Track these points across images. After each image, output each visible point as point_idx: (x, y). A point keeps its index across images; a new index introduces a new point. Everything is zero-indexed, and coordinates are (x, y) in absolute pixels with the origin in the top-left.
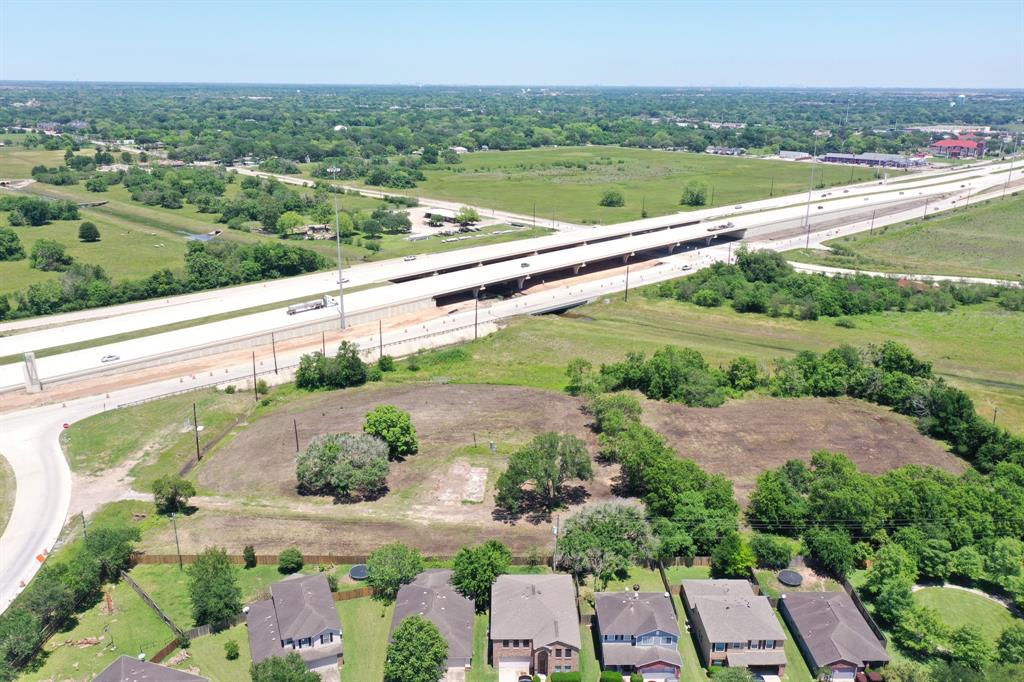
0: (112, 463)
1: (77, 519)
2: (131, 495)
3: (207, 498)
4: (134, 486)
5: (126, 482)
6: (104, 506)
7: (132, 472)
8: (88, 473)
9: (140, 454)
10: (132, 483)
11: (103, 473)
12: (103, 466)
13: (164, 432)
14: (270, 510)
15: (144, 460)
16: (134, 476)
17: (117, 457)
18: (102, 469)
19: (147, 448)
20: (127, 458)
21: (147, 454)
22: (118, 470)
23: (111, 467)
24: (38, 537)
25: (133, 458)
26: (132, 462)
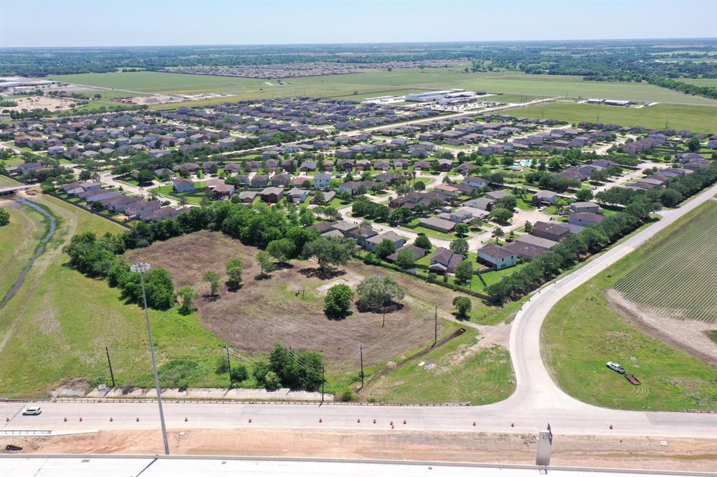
0: (485, 352)
1: (508, 322)
2: (480, 328)
3: (445, 317)
4: (476, 332)
5: (481, 336)
6: (494, 325)
7: (475, 342)
8: (500, 348)
9: (467, 354)
10: (478, 334)
11: (491, 346)
12: (491, 351)
13: (445, 369)
14: (422, 303)
15: (466, 348)
16: (476, 339)
17: (481, 355)
18: (492, 349)
19: (462, 358)
20: (476, 353)
21: (463, 352)
22: (483, 346)
23: (487, 349)
24: (526, 319)
25: (472, 351)
26: (474, 349)
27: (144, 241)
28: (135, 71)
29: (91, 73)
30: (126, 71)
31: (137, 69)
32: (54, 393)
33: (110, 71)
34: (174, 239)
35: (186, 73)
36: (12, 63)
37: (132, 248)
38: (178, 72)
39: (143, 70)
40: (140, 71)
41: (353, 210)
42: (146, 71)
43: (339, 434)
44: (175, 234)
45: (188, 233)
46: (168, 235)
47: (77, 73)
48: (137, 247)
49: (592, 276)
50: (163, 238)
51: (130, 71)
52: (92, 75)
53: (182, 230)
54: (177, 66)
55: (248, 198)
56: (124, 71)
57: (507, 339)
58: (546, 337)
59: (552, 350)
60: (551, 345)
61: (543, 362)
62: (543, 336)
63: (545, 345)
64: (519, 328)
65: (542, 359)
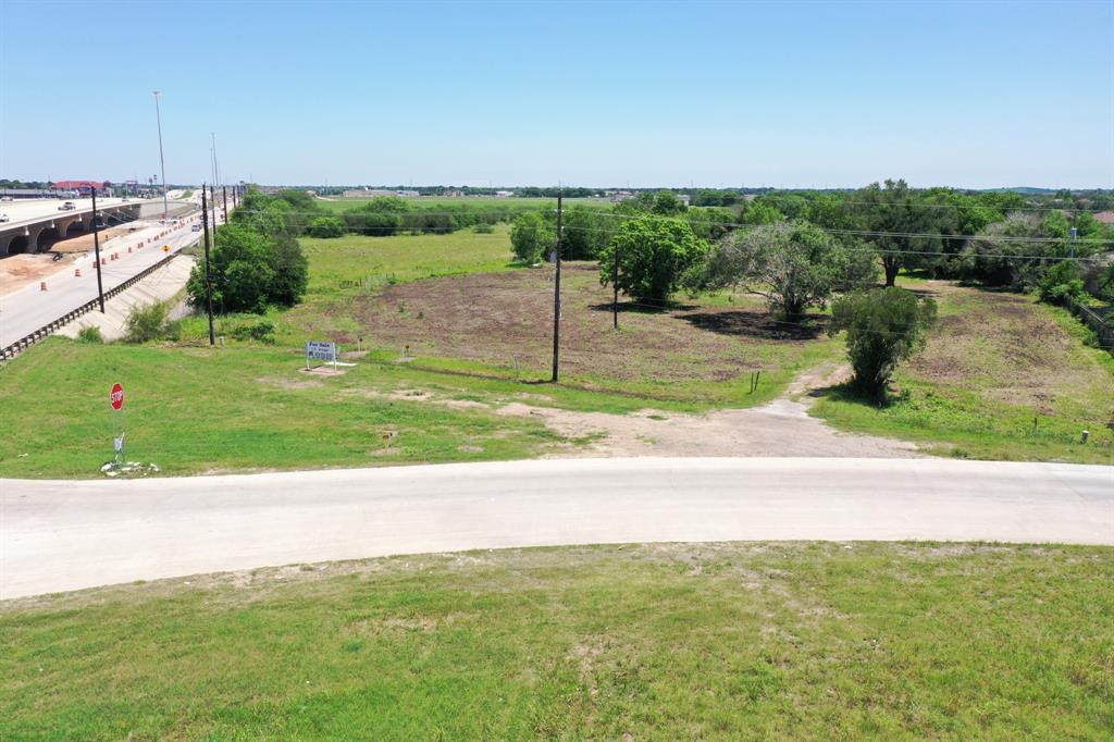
26: (516, 409)
57: (689, 454)
58: (927, 569)
59: (683, 592)
60: (781, 590)
61: (429, 557)
62: (915, 555)
63: (755, 566)
64: (914, 476)
65: (474, 553)
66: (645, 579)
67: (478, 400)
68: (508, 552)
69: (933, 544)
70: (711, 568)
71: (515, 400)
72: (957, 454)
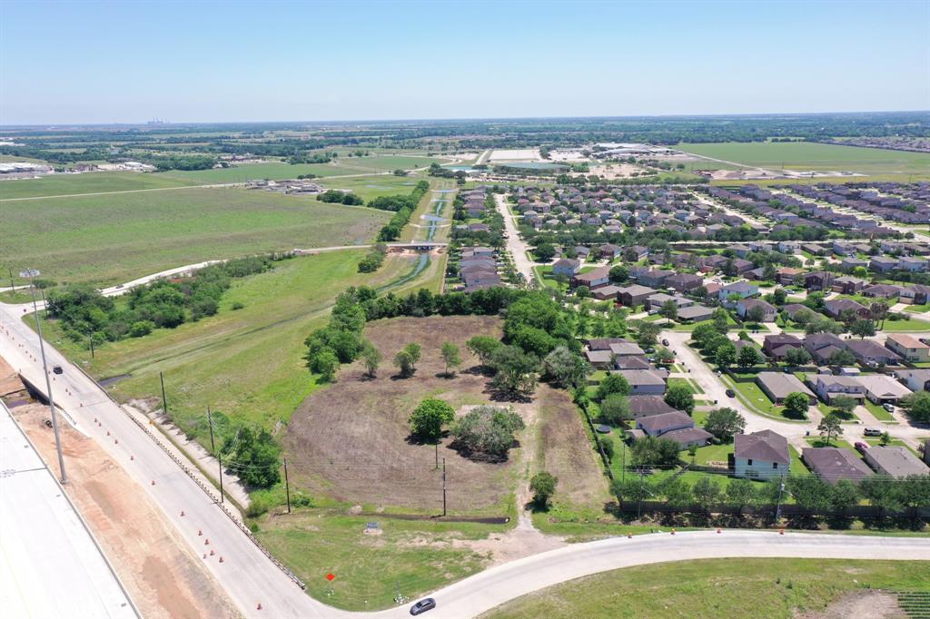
0: (458, 554)
1: (575, 540)
2: (525, 527)
3: (518, 496)
4: (506, 529)
5: (499, 536)
6: (547, 534)
7: (480, 537)
8: (485, 561)
9: (437, 544)
10: (502, 532)
11: (482, 553)
12: (467, 557)
13: (378, 544)
14: (533, 468)
15: (453, 537)
16: (485, 535)
17: (447, 554)
18: (476, 556)
19: (422, 544)
20: (449, 548)
21: (438, 540)
22: (475, 546)
23: (470, 552)
24: (607, 551)
25: (449, 545)
26: (457, 544)
27: (421, 311)
28: (789, 141)
29: (733, 142)
30: (776, 140)
31: (792, 139)
32: (134, 402)
33: (756, 140)
34: (457, 317)
35: (852, 145)
36: (671, 130)
37: (407, 315)
38: (849, 144)
39: (799, 141)
40: (795, 141)
41: (694, 337)
42: (804, 141)
43: (169, 533)
44: (460, 311)
45: (477, 314)
46: (451, 311)
47: (715, 142)
48: (411, 315)
49: (890, 558)
50: (444, 312)
51: (782, 141)
52: (733, 144)
53: (471, 309)
54: (859, 136)
55: (600, 294)
56: (773, 141)
57: (519, 558)
58: (577, 586)
59: (543, 605)
60: (557, 599)
61: (493, 609)
62: (576, 583)
63: (551, 594)
64: (568, 555)
65: (501, 605)
66: (535, 603)
67: (441, 540)
68: (506, 603)
69: (577, 579)
70: (544, 596)
71: (451, 538)
72: (574, 542)
